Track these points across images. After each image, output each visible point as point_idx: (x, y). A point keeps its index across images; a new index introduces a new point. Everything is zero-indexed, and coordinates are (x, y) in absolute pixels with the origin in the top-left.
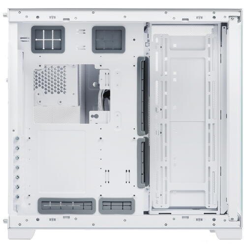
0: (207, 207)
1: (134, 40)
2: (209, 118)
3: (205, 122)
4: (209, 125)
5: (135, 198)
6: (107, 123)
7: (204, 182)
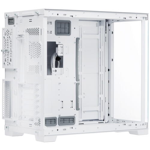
0: (99, 119)
1: (75, 28)
2: (100, 71)
3: (98, 73)
4: (100, 75)
5: (75, 116)
6: (61, 75)
7: (98, 106)
